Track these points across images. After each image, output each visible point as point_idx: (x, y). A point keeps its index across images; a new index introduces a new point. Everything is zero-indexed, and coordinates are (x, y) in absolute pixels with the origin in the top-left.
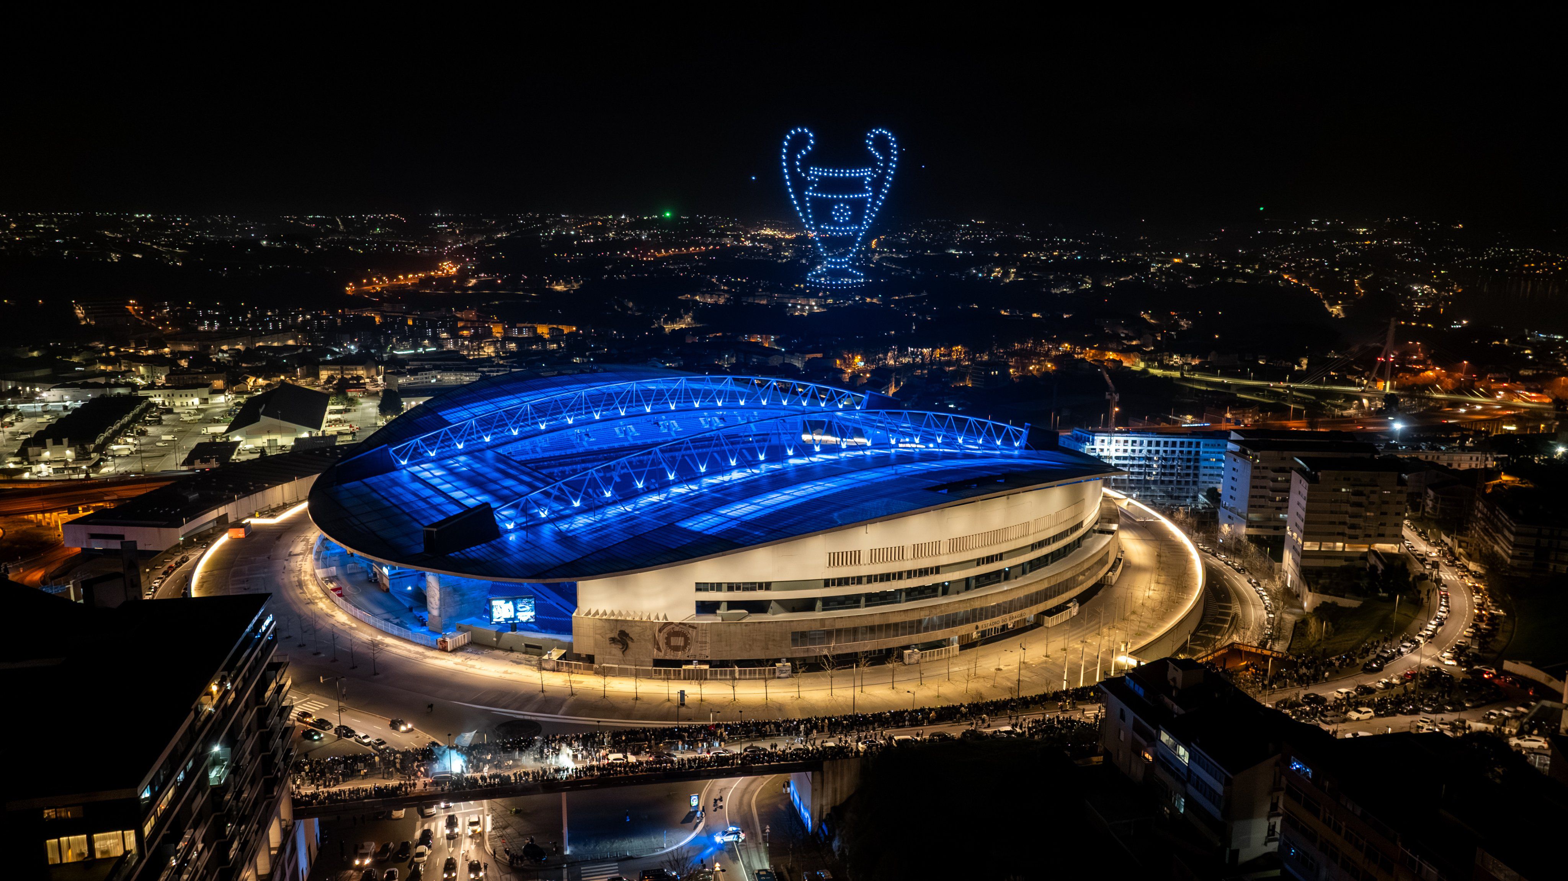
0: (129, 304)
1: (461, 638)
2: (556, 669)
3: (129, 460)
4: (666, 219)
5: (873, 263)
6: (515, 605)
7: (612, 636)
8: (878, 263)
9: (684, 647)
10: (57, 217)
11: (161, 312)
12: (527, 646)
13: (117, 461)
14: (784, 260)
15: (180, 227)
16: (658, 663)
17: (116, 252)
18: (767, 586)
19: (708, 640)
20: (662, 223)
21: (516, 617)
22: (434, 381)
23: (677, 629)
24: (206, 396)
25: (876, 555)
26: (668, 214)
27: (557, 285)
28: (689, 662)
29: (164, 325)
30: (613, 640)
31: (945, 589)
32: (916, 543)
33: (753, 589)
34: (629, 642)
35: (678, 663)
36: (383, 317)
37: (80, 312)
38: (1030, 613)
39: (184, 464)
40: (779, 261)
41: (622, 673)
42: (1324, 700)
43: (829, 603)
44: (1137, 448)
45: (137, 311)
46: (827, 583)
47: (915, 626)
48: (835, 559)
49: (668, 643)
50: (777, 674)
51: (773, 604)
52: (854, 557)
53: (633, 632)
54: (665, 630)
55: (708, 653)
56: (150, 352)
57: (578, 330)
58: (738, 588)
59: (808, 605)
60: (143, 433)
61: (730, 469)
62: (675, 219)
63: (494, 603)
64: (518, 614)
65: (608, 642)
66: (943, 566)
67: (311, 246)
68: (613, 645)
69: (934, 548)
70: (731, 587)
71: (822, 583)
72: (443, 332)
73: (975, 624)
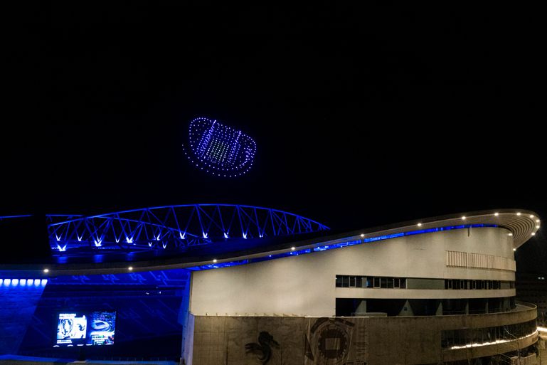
7: (250, 341)
18: (400, 282)
21: (88, 338)
23: (332, 327)
30: (251, 348)
34: (273, 349)
46: (447, 284)
49: (322, 347)
51: (407, 305)
54: (319, 329)
55: (366, 359)
64: (93, 333)
65: (244, 351)
68: (251, 355)
71: (442, 283)
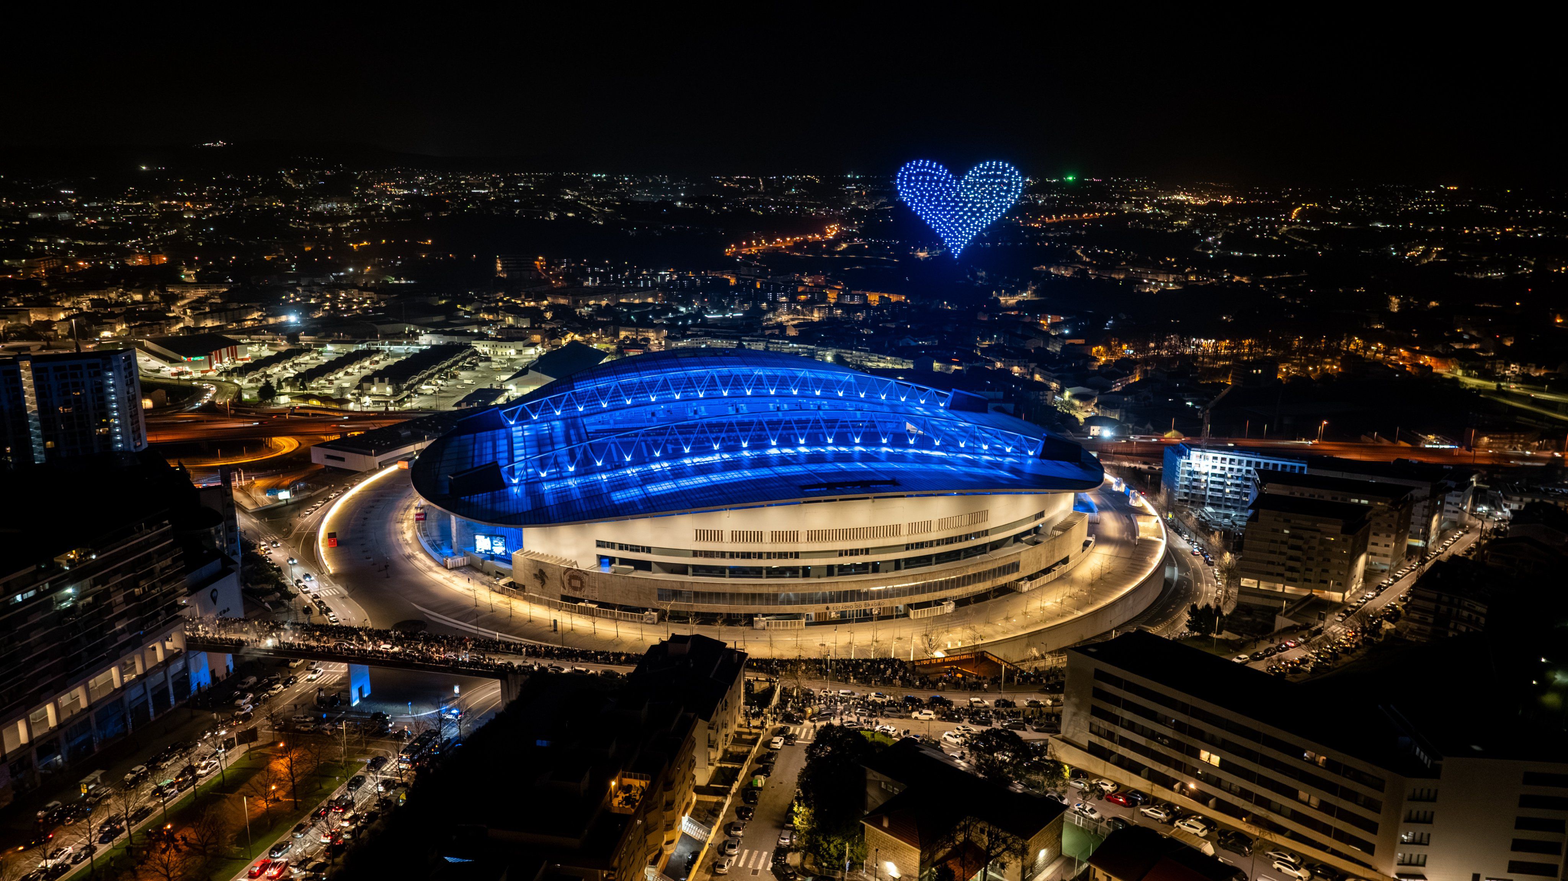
0: (538, 260)
1: (460, 560)
2: (501, 592)
3: (430, 398)
4: (1068, 182)
5: (1277, 236)
6: (492, 541)
7: (536, 572)
8: (1283, 237)
9: (581, 589)
10: (534, 176)
11: (559, 268)
12: (497, 573)
13: (422, 398)
14: (1176, 230)
15: (625, 186)
16: (564, 598)
17: (555, 211)
18: (649, 550)
19: (597, 585)
20: (1062, 186)
21: (492, 550)
22: (703, 346)
23: (575, 574)
24: (521, 348)
25: (737, 536)
26: (1070, 178)
27: (921, 251)
28: (583, 601)
29: (557, 280)
30: (536, 576)
31: (806, 572)
32: (774, 530)
33: (638, 551)
34: (546, 579)
35: (577, 600)
36: (738, 280)
37: (499, 266)
38: (900, 603)
39: (454, 406)
40: (1170, 231)
41: (539, 602)
42: (950, 703)
43: (698, 570)
44: (1236, 467)
45: (542, 266)
46: (695, 554)
47: (773, 598)
48: (701, 535)
49: (570, 583)
50: (644, 620)
51: (654, 565)
52: (717, 536)
53: (548, 572)
55: (597, 596)
56: (532, 304)
57: (905, 300)
58: (627, 549)
59: (682, 569)
60: (454, 377)
61: (712, 452)
62: (1079, 182)
63: (477, 537)
64: (494, 548)
65: (533, 577)
66: (802, 552)
67: (719, 209)
68: (536, 580)
69: (793, 536)
70: (621, 547)
71: (691, 553)
72: (782, 296)
73: (826, 605)
